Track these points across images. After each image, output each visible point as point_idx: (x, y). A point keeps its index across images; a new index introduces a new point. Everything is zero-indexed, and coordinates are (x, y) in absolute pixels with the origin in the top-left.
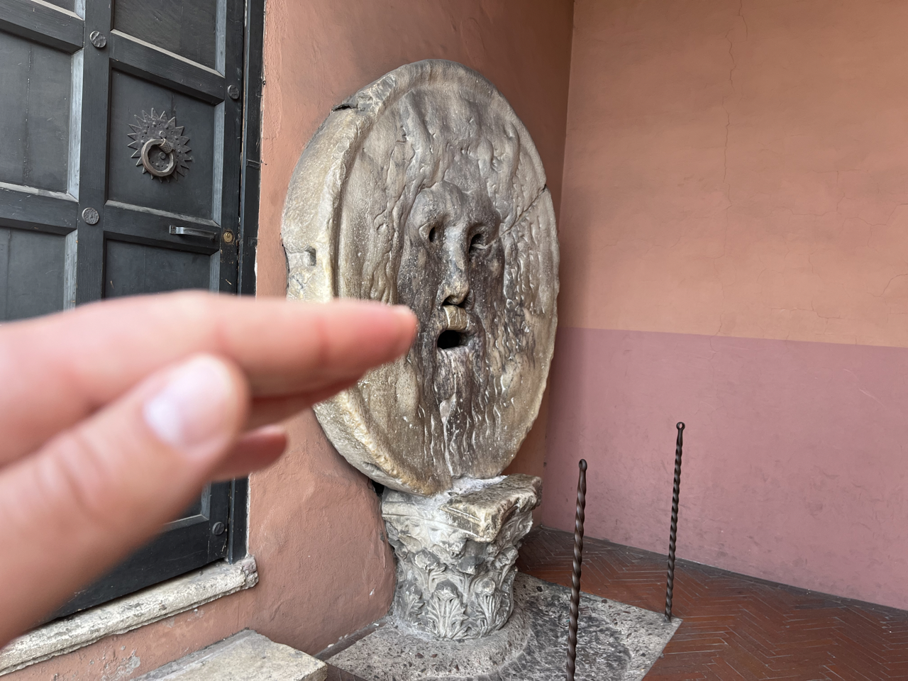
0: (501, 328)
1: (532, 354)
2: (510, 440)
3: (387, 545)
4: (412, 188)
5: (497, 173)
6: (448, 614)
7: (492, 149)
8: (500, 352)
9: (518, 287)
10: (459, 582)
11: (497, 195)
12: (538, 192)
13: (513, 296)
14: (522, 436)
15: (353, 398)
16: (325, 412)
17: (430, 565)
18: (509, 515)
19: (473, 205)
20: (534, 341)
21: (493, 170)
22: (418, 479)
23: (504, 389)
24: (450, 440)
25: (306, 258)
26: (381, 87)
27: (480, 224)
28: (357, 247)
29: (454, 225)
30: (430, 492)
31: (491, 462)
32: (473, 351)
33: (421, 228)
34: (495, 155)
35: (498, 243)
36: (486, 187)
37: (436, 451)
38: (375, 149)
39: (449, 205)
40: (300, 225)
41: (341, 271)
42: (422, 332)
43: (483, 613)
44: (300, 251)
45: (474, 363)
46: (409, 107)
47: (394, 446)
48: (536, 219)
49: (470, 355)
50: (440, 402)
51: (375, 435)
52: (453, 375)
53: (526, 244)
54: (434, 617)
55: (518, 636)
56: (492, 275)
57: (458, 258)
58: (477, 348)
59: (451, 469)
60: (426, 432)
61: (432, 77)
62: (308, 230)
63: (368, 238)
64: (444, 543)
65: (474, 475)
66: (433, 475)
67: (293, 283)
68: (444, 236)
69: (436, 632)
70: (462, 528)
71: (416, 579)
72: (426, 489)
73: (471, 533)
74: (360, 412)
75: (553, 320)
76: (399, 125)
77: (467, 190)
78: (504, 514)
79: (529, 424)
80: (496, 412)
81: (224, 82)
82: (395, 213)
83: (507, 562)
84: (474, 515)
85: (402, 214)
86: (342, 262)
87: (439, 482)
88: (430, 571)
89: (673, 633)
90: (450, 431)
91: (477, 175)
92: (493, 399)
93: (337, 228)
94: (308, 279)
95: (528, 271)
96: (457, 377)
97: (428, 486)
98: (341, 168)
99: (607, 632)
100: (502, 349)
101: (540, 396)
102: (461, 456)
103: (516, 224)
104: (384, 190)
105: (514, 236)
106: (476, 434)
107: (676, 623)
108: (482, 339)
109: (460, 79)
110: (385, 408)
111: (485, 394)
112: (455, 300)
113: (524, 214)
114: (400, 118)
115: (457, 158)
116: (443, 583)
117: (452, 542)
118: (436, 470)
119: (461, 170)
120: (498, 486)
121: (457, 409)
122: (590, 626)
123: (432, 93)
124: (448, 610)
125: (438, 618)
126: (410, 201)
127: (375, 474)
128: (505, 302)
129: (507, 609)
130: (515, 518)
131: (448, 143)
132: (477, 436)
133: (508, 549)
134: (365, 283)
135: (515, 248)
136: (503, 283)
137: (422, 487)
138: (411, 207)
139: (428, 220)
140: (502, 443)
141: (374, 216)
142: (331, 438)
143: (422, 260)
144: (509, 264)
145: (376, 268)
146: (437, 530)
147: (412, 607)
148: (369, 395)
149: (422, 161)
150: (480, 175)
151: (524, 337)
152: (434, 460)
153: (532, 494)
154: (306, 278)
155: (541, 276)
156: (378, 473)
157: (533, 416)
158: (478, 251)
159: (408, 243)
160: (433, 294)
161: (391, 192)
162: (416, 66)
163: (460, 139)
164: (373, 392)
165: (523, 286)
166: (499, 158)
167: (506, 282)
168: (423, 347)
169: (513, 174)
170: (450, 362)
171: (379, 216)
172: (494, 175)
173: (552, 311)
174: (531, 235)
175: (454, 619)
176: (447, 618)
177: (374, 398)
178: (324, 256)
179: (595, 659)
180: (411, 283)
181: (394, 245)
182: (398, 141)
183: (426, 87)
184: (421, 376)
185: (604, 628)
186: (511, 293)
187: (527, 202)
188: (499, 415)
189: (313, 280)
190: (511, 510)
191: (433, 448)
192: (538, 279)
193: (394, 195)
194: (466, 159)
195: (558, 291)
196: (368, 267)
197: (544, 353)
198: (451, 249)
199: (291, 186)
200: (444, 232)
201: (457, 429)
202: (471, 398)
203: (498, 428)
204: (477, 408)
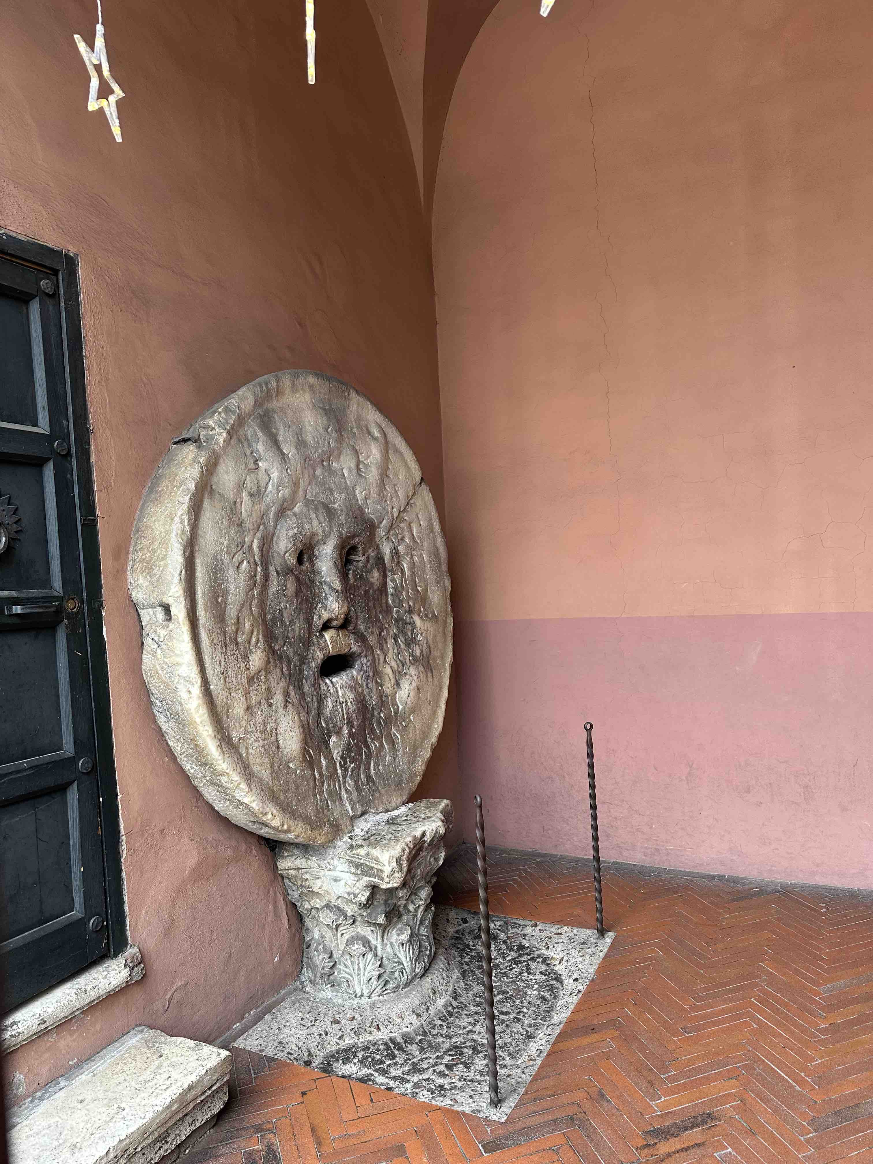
0: (390, 642)
1: (428, 662)
2: (414, 762)
3: (288, 903)
4: (272, 515)
5: (365, 478)
6: (362, 971)
7: (356, 453)
8: (392, 668)
9: (404, 593)
10: (370, 933)
11: (368, 501)
12: (414, 489)
13: (400, 605)
14: (427, 754)
15: (228, 757)
16: (200, 775)
17: (336, 920)
18: (416, 853)
19: (342, 518)
20: (430, 648)
21: (360, 475)
22: (312, 829)
23: (401, 707)
24: (345, 777)
25: (160, 614)
26: (223, 415)
27: (354, 536)
28: (216, 592)
29: (324, 543)
30: (327, 840)
31: (395, 791)
32: (362, 673)
33: (287, 554)
34: (361, 459)
35: (376, 552)
36: (355, 495)
37: (330, 794)
38: (224, 484)
39: (315, 523)
40: (149, 579)
41: (201, 622)
42: (300, 665)
43: (401, 963)
44: (153, 607)
45: (365, 685)
46: (258, 431)
47: (282, 798)
48: (415, 516)
49: (359, 678)
50: (330, 737)
51: (258, 791)
52: (341, 704)
53: (407, 546)
54: (347, 976)
55: (442, 980)
56: (373, 587)
57: (333, 578)
58: (365, 669)
59: (349, 808)
60: (316, 774)
61: (279, 392)
62: (157, 584)
63: (227, 580)
64: (349, 894)
65: (377, 809)
66: (329, 820)
67: (148, 641)
68: (314, 556)
69: (351, 992)
70: (366, 876)
71: (323, 937)
72: (323, 837)
73: (376, 880)
74: (239, 770)
75: (448, 621)
76: (248, 452)
77: (335, 503)
78: (410, 852)
79: (434, 739)
80: (395, 734)
81: (49, 439)
82: (255, 546)
83: (421, 903)
84: (377, 860)
85: (264, 544)
86: (201, 613)
87: (337, 826)
88: (338, 926)
89: (605, 950)
90: (345, 768)
91: (344, 485)
92: (389, 720)
93: (191, 578)
94: (165, 637)
95: (413, 574)
96: (347, 705)
97: (325, 834)
98: (188, 513)
99: (538, 960)
100: (393, 664)
101: (443, 707)
102: (359, 790)
103: (394, 526)
104: (240, 525)
105: (393, 540)
106: (374, 763)
107: (610, 937)
108: (370, 658)
109: (311, 387)
110: (267, 759)
111: (380, 717)
112: (335, 623)
113: (401, 515)
114: (249, 444)
115: (318, 472)
116: (353, 937)
117: (357, 892)
118: (333, 814)
119: (325, 483)
120: (404, 818)
121: (349, 741)
122: (521, 956)
123: (282, 409)
124: (362, 966)
125: (352, 976)
126: (271, 529)
127: (264, 832)
128: (391, 612)
129: (428, 952)
130: (424, 854)
131: (306, 459)
132: (376, 765)
133: (421, 888)
134: (230, 629)
135: (396, 554)
136: (387, 591)
137: (318, 837)
138: (273, 535)
139: (294, 545)
140: (405, 767)
141: (232, 555)
142: (210, 801)
143: (291, 587)
144: (392, 570)
145: (240, 611)
146: (340, 880)
147: (323, 969)
148: (247, 749)
149: (280, 484)
150: (346, 483)
151: (417, 646)
152: (329, 803)
153: (440, 823)
154: (162, 636)
155: (429, 576)
156: (267, 830)
157: (436, 729)
158: (355, 564)
159: (275, 574)
160: (309, 621)
161: (249, 525)
162: (260, 385)
163: (320, 451)
164: (252, 744)
165: (410, 591)
166: (365, 462)
167: (391, 591)
168: (304, 681)
169: (384, 475)
170: (337, 690)
171: (238, 554)
172: (363, 481)
173: (446, 611)
174: (413, 535)
175: (369, 975)
176: (362, 975)
177: (252, 751)
178: (179, 611)
179: (526, 993)
180: (282, 615)
181: (258, 581)
182: (250, 469)
183: (274, 404)
184: (304, 714)
185: (535, 956)
186: (397, 601)
187: (403, 502)
188: (399, 737)
189: (170, 635)
190: (418, 847)
191: (327, 790)
192: (425, 581)
193: (251, 527)
194: (331, 471)
195: (450, 589)
196: (232, 612)
197: (442, 658)
198: (324, 569)
199: (134, 535)
200: (313, 552)
201: (351, 763)
202: (365, 725)
203: (399, 751)
204: (373, 734)
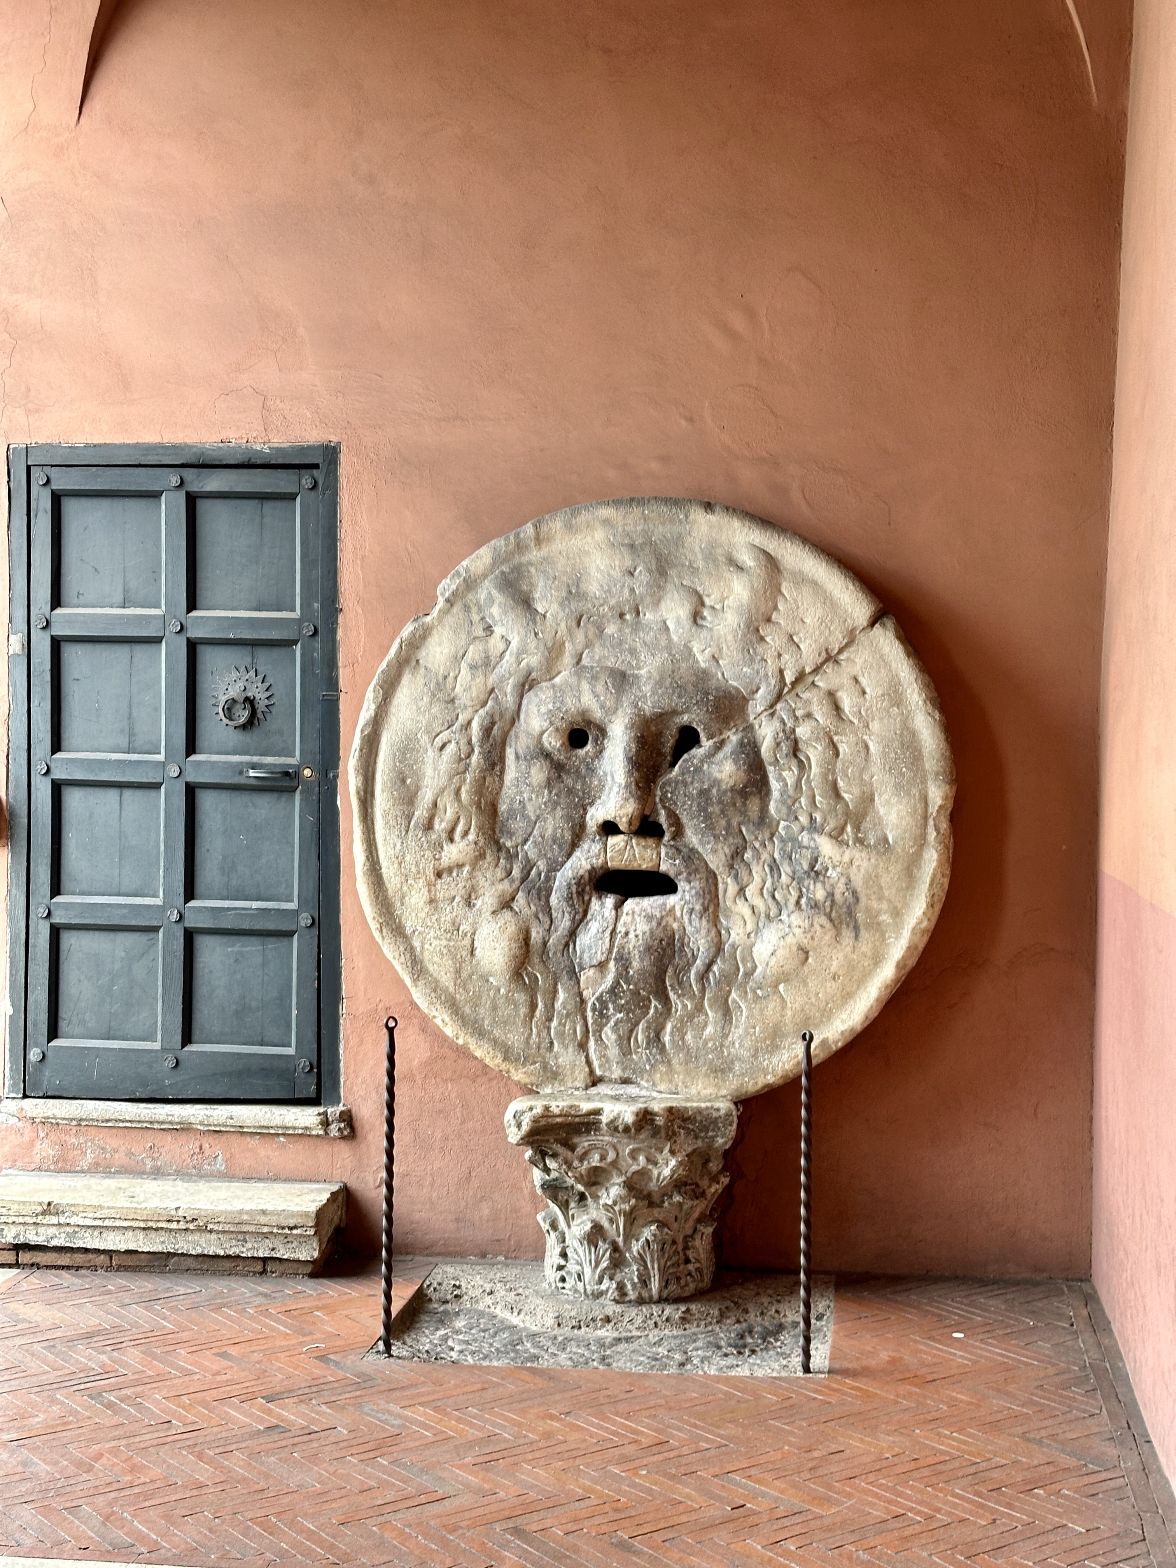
0: (760, 869)
1: (851, 914)
4: (509, 689)
5: (710, 630)
7: (696, 596)
8: (753, 908)
9: (802, 800)
11: (721, 662)
12: (849, 637)
13: (792, 816)
15: (390, 943)
19: (647, 689)
20: (852, 892)
21: (699, 627)
22: (505, 1059)
23: (760, 967)
24: (600, 1025)
29: (610, 722)
31: (706, 1075)
33: (546, 735)
34: (708, 603)
35: (740, 735)
36: (688, 655)
38: (434, 657)
39: (587, 697)
41: (378, 801)
45: (687, 920)
46: (495, 591)
47: (467, 1010)
49: (676, 910)
50: (582, 969)
51: (428, 991)
52: (614, 934)
56: (719, 786)
58: (687, 898)
59: (593, 1063)
60: (540, 1003)
63: (423, 761)
65: (654, 1085)
68: (604, 737)
74: (402, 961)
76: (476, 618)
77: (639, 669)
80: (734, 1002)
81: (300, 621)
82: (475, 725)
85: (493, 723)
90: (601, 1012)
91: (664, 642)
92: (729, 979)
95: (831, 771)
97: (526, 1073)
102: (630, 1052)
103: (785, 698)
104: (451, 701)
105: (785, 717)
106: (674, 1027)
109: (606, 522)
110: (450, 962)
111: (706, 970)
112: (621, 828)
113: (808, 679)
114: (480, 608)
115: (608, 630)
118: (556, 1058)
121: (617, 983)
123: (546, 559)
126: (510, 704)
128: (773, 826)
131: (580, 615)
132: (680, 1031)
134: (420, 813)
135: (789, 739)
136: (764, 795)
137: (512, 1072)
138: (515, 712)
139: (551, 723)
140: (746, 1054)
141: (434, 734)
143: (540, 775)
144: (776, 764)
145: (439, 794)
148: (423, 944)
149: (522, 652)
150: (670, 640)
151: (819, 886)
152: (556, 1045)
159: (513, 757)
161: (464, 701)
163: (613, 602)
165: (818, 798)
166: (717, 606)
167: (774, 794)
169: (762, 620)
172: (704, 634)
174: (837, 710)
180: (524, 807)
181: (475, 764)
182: (477, 637)
183: (532, 555)
184: (541, 930)
186: (787, 811)
187: (814, 659)
188: (744, 1008)
191: (555, 1028)
192: (866, 785)
193: (469, 703)
194: (637, 626)
196: (428, 795)
197: (897, 914)
198: (612, 755)
200: (601, 731)
201: (618, 1010)
203: (737, 1027)
204: (682, 989)
